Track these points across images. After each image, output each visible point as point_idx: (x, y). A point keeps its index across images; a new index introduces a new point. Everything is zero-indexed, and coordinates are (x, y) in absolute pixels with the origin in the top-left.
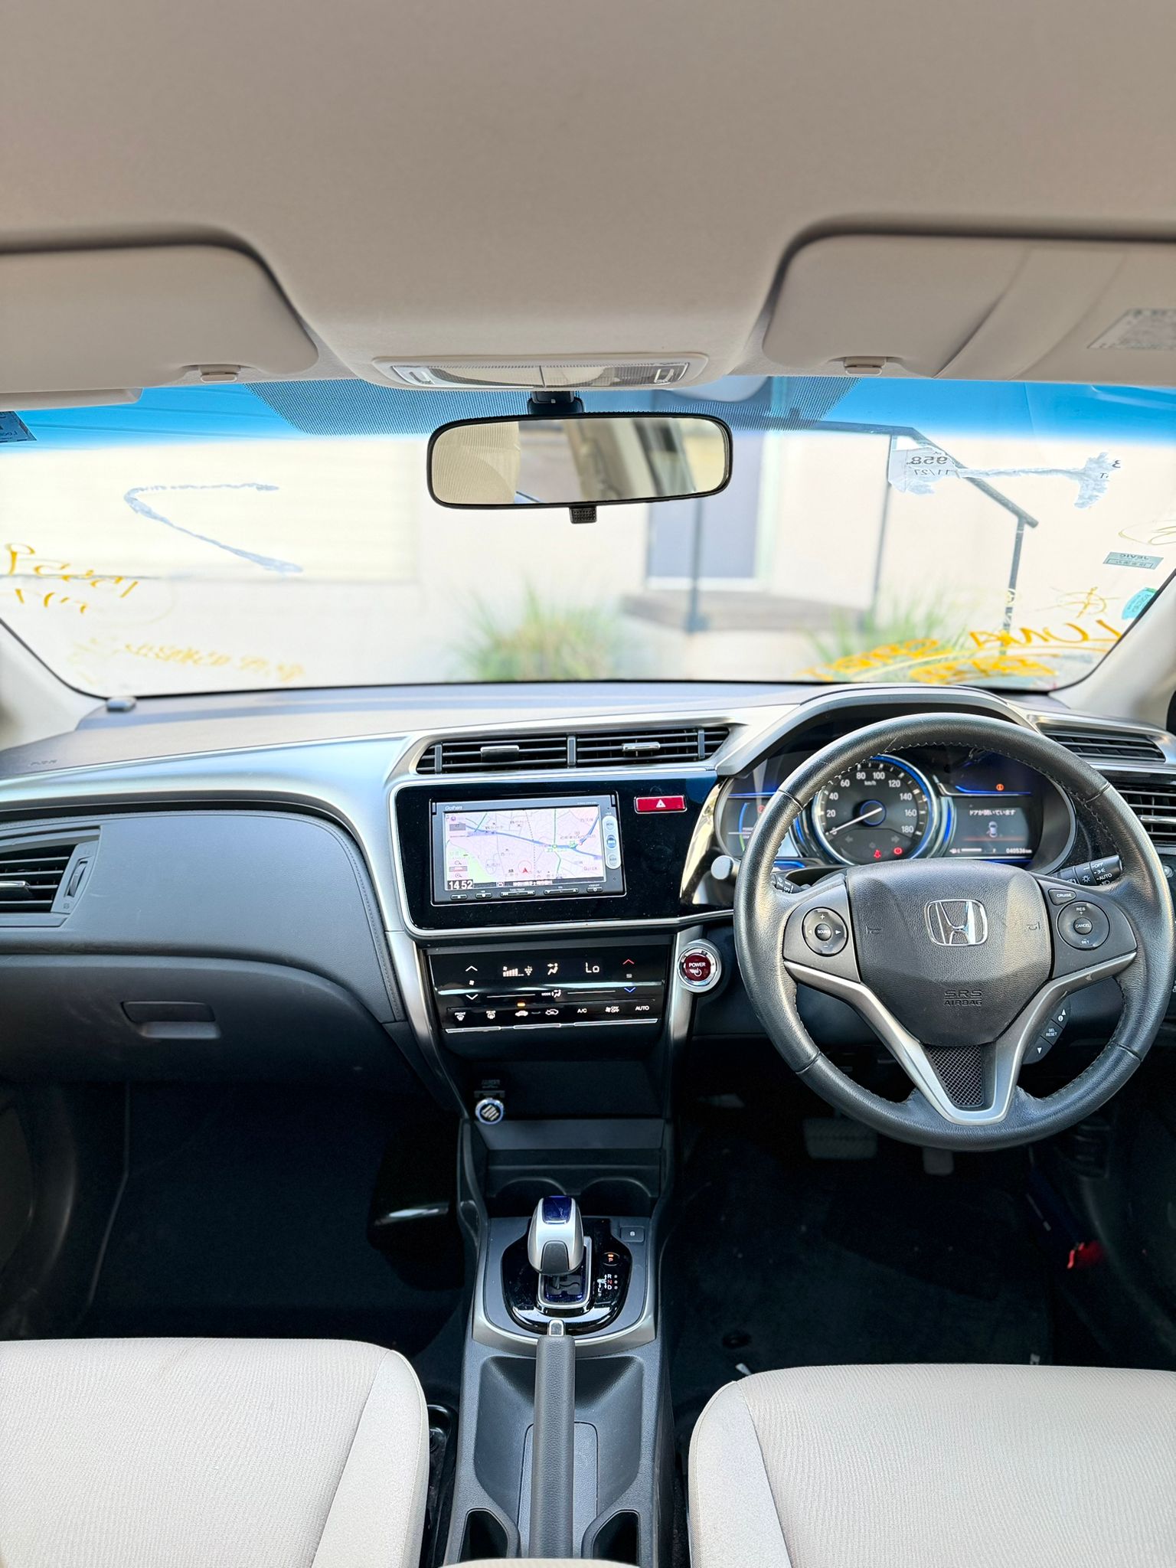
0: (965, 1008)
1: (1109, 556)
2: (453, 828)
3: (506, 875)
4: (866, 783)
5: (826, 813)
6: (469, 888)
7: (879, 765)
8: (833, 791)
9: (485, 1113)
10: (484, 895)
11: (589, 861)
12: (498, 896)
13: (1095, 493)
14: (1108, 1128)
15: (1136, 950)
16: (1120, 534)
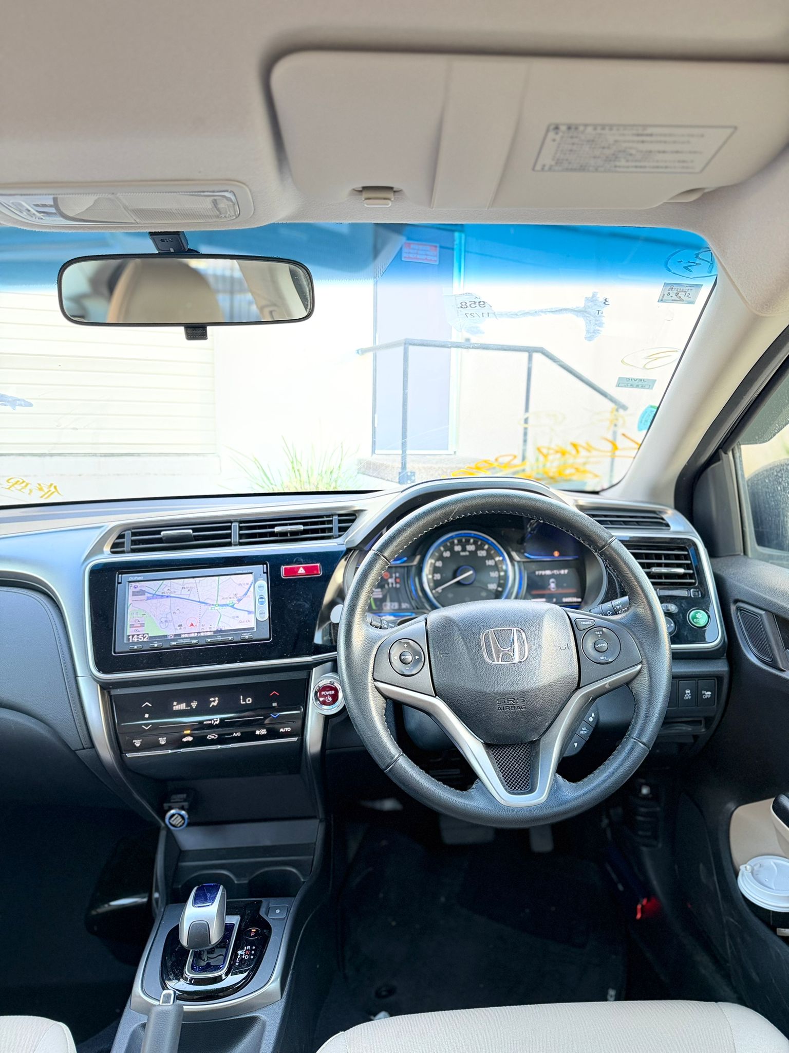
0: (513, 713)
1: (618, 382)
2: (134, 594)
3: (176, 629)
4: (462, 554)
5: (433, 577)
6: (145, 640)
7: (469, 540)
8: (438, 560)
9: (173, 821)
10: (156, 645)
11: (243, 616)
12: (168, 646)
13: (597, 328)
14: (658, 809)
15: (641, 662)
16: (622, 361)
